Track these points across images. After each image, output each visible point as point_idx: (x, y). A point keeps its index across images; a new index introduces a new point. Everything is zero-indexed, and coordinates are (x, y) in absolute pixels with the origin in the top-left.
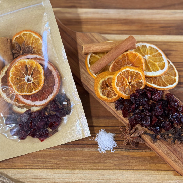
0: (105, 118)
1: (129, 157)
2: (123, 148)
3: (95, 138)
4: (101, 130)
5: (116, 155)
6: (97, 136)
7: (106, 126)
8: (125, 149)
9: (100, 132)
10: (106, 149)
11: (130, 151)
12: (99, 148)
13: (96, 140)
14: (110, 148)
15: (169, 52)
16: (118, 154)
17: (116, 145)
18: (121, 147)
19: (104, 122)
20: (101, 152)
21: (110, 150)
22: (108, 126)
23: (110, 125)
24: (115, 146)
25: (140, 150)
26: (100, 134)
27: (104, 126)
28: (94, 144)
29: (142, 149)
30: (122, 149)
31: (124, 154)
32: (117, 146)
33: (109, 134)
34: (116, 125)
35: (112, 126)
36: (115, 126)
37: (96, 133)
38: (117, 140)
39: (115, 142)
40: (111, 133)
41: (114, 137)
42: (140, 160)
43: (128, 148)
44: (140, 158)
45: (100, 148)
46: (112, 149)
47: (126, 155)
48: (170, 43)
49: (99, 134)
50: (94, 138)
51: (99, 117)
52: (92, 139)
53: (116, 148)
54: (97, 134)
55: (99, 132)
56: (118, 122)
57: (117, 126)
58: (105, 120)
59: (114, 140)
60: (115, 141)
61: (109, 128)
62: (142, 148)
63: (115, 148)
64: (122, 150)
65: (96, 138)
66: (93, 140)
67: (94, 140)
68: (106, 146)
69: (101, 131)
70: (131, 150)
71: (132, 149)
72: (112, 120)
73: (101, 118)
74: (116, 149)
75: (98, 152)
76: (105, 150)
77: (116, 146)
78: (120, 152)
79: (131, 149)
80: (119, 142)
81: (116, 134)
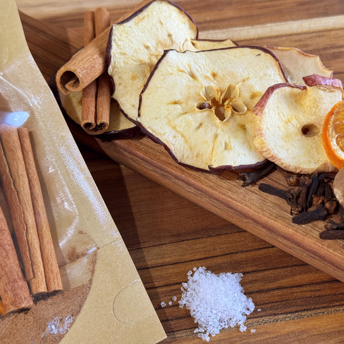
0: (199, 236)
1: (305, 336)
2: (276, 312)
3: (179, 299)
4: (194, 272)
5: (258, 339)
6: (186, 290)
7: (208, 256)
8: (284, 313)
9: (192, 275)
10: (223, 324)
11: (302, 317)
12: (197, 326)
13: (183, 302)
14: (235, 319)
15: (337, 50)
16: (267, 333)
17: (252, 306)
18: (271, 308)
19: (198, 246)
20: (208, 339)
21: (238, 327)
22: (213, 257)
23: (218, 252)
24: (248, 309)
25: (333, 309)
26: (194, 282)
27: (202, 257)
28: (180, 318)
29: (338, 304)
30: (275, 315)
31: (284, 331)
32: (255, 311)
33: (222, 275)
34: (240, 249)
35: (228, 254)
36: (237, 253)
37: (181, 283)
38: (250, 290)
39: (248, 297)
40: (229, 274)
41: (242, 284)
42: (341, 338)
43: (294, 309)
44: (339, 332)
45: (201, 326)
46: (241, 323)
47: (292, 332)
48: (333, 33)
49: (190, 282)
50: (175, 298)
51: (179, 235)
52: (170, 303)
53: (255, 315)
54: (185, 285)
55: (190, 278)
56: (243, 239)
57: (242, 252)
58: (201, 240)
59: (242, 292)
60: (247, 293)
61: (219, 260)
62: (337, 301)
63: (250, 318)
64: (276, 317)
65: (183, 296)
66: (173, 306)
67: (178, 305)
68: (220, 314)
69: (196, 274)
70: (303, 314)
71: (308, 310)
72: (222, 237)
73: (188, 238)
74: (256, 318)
75: (197, 341)
76: (220, 328)
77: (252, 309)
78: (269, 327)
79: (304, 310)
80: (258, 296)
81: (244, 273)
